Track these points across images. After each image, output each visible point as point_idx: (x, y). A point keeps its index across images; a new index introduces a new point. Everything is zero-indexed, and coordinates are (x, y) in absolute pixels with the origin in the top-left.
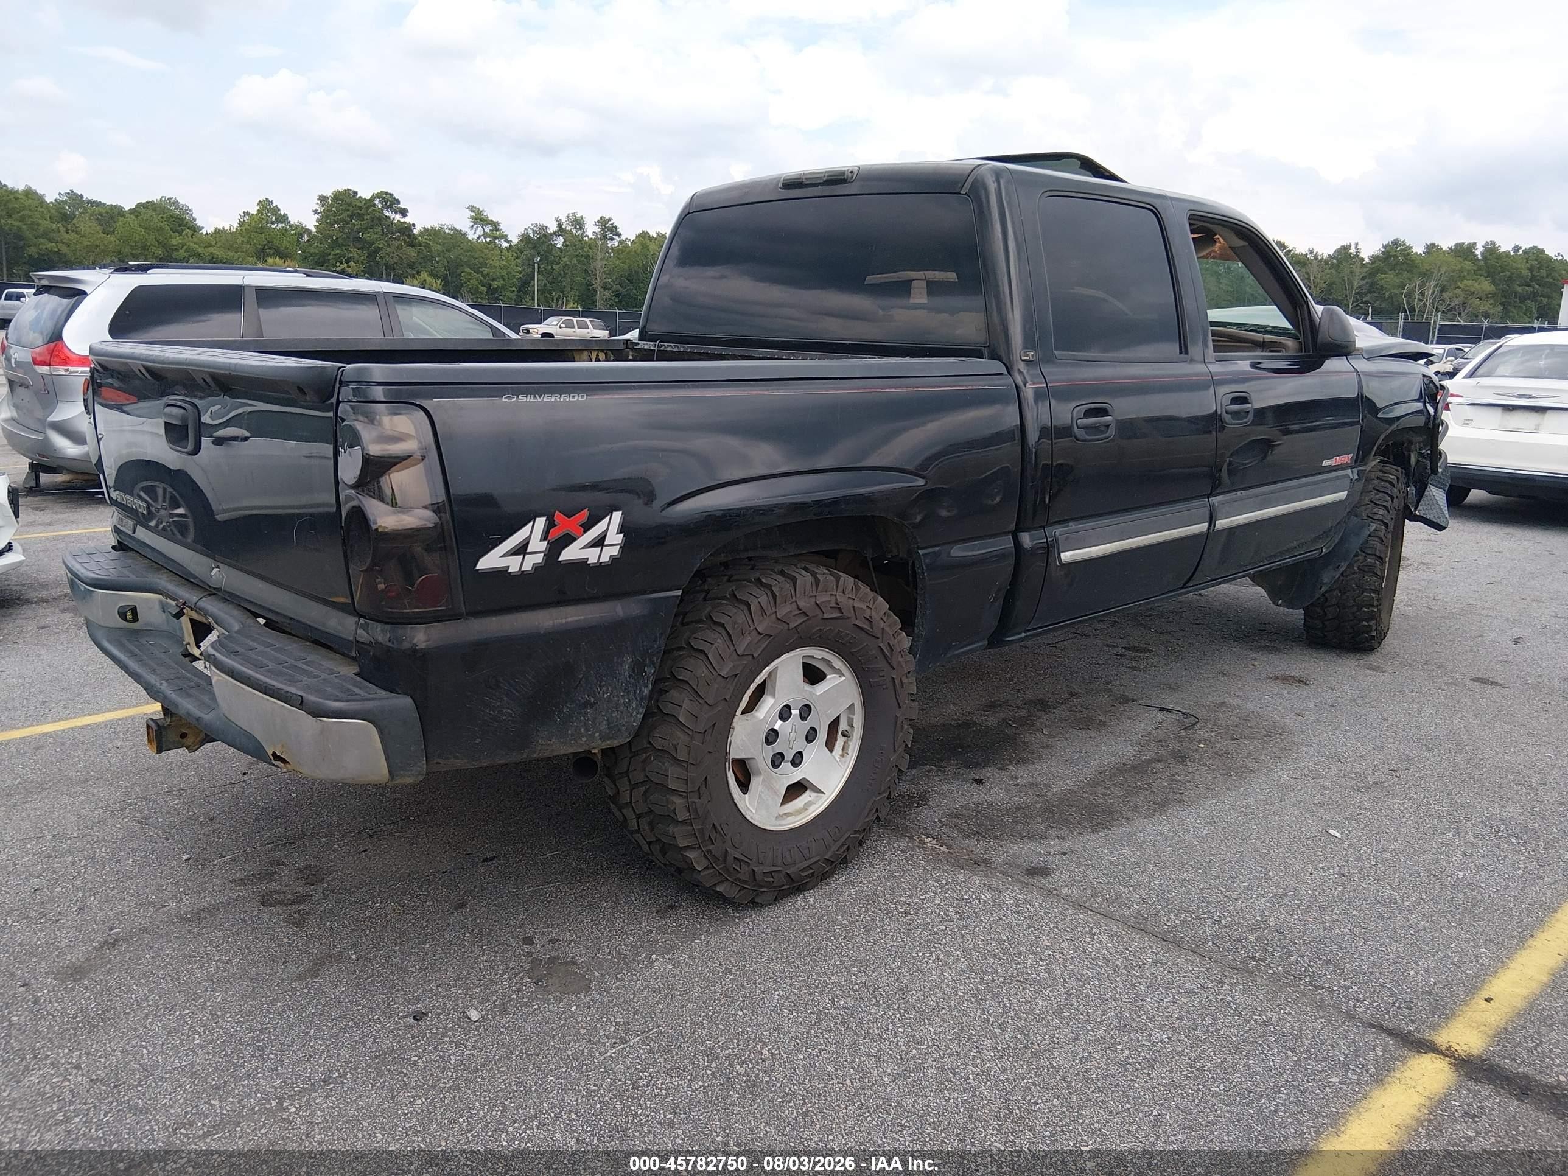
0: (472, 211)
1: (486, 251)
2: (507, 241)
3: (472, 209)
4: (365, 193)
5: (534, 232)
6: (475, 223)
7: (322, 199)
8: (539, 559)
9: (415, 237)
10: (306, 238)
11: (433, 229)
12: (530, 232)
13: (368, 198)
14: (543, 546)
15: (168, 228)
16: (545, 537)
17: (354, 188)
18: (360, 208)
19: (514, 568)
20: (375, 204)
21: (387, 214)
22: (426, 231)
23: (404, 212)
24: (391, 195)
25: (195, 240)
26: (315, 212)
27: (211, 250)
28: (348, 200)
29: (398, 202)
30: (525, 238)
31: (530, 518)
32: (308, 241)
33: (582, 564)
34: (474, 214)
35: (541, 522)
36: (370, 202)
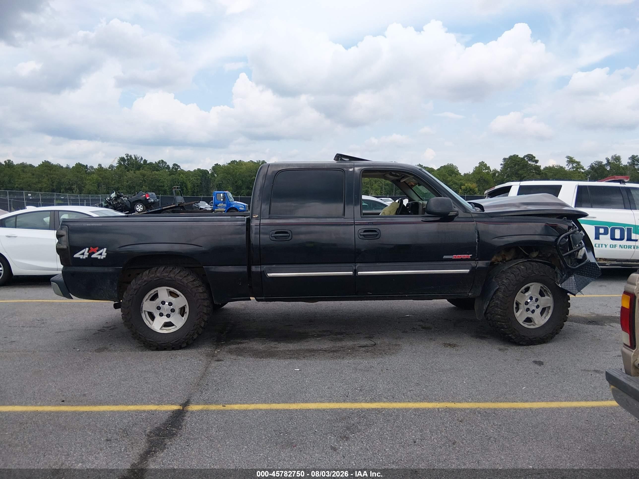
0: (568, 158)
1: (572, 174)
2: (583, 169)
3: (568, 157)
4: (521, 156)
5: (596, 164)
6: (569, 163)
7: (505, 159)
8: (87, 256)
9: (540, 171)
10: (497, 175)
11: (550, 167)
12: (594, 164)
13: (522, 157)
14: (88, 254)
15: (447, 175)
16: (88, 252)
17: (517, 154)
18: (519, 161)
19: (81, 258)
20: (525, 160)
21: (529, 163)
22: (546, 168)
23: (537, 161)
24: (532, 155)
25: (456, 178)
26: (501, 164)
27: (461, 181)
28: (514, 159)
29: (535, 157)
30: (592, 167)
31: (85, 248)
32: (498, 176)
33: (97, 258)
34: (569, 160)
35: (87, 249)
36: (523, 159)
